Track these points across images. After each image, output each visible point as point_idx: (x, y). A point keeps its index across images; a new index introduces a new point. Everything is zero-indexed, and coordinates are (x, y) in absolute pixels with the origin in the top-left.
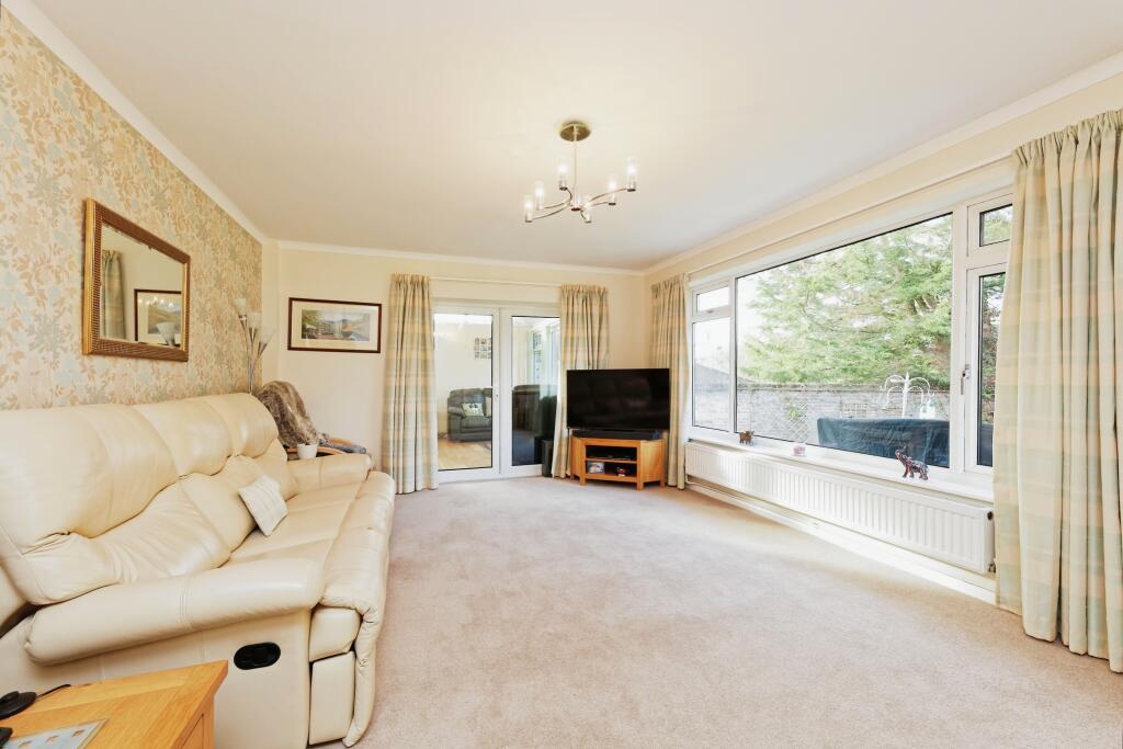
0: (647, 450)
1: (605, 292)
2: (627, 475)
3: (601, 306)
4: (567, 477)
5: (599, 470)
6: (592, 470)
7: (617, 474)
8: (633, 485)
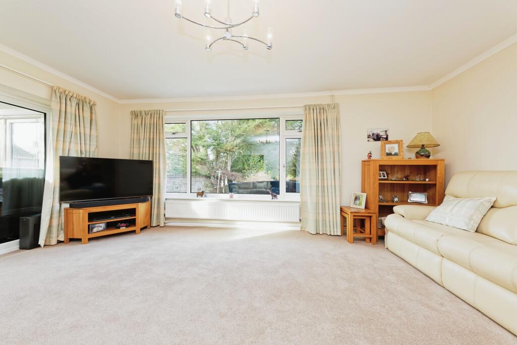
0: (141, 208)
1: (94, 104)
2: (126, 227)
3: (91, 113)
4: (59, 242)
5: (101, 229)
6: (95, 230)
7: (119, 228)
8: (134, 232)
